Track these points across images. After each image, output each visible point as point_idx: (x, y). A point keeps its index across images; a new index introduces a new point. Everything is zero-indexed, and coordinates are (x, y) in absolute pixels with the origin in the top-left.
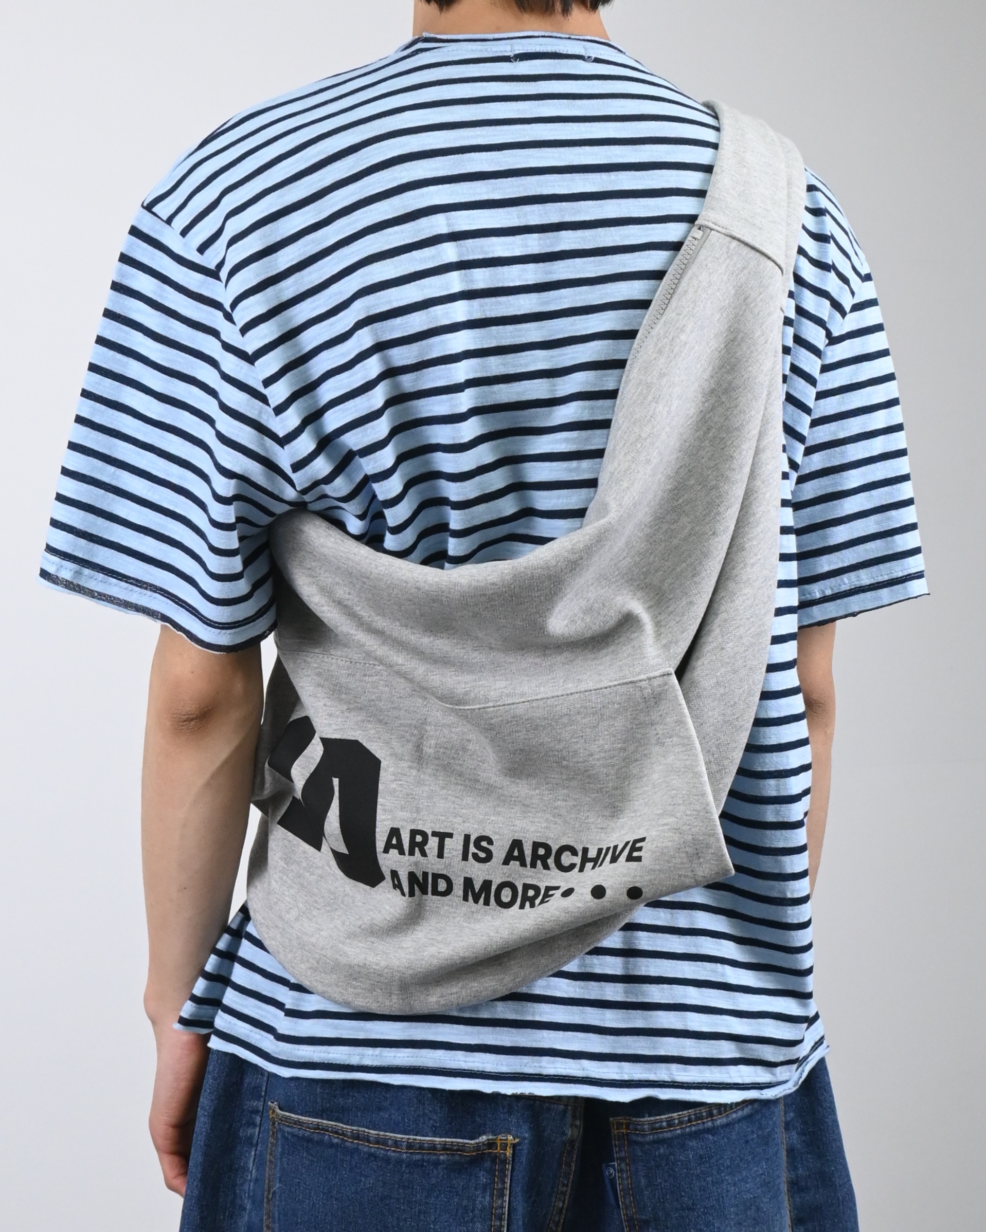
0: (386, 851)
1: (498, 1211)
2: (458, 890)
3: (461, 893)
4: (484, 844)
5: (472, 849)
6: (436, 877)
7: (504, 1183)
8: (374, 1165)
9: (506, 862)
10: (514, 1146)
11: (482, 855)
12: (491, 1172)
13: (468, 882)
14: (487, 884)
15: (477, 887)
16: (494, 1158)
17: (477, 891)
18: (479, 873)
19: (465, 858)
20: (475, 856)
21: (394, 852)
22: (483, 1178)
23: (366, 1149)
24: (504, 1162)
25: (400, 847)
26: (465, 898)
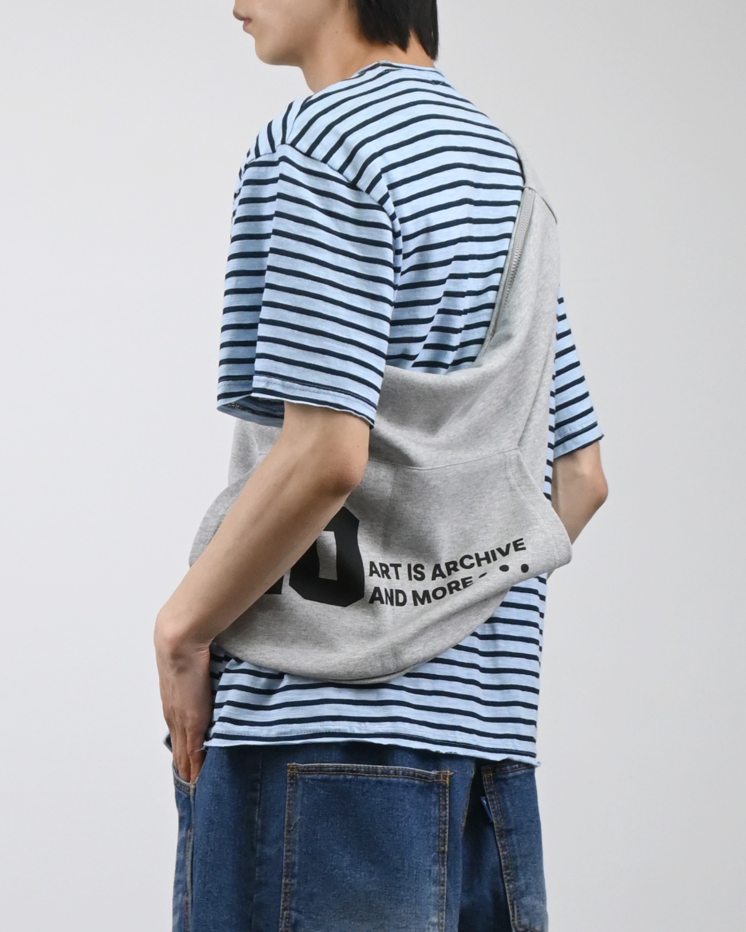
0: (371, 575)
1: (444, 819)
2: (410, 600)
3: (412, 601)
4: (419, 569)
5: (413, 573)
6: (398, 592)
7: (446, 801)
8: (379, 789)
9: (433, 578)
10: (451, 777)
11: (419, 576)
12: (438, 794)
13: (415, 594)
14: (426, 593)
15: (421, 596)
16: (439, 785)
17: (421, 597)
18: (420, 587)
19: (410, 579)
20: (415, 577)
21: (375, 575)
22: (434, 799)
23: (374, 779)
24: (444, 787)
25: (376, 572)
26: (416, 604)
